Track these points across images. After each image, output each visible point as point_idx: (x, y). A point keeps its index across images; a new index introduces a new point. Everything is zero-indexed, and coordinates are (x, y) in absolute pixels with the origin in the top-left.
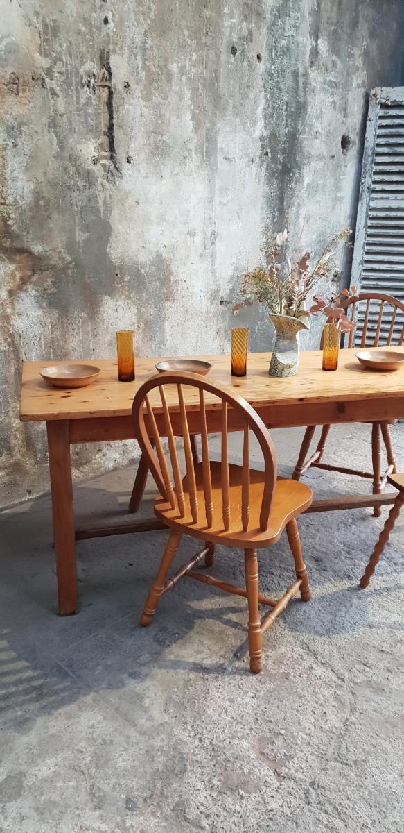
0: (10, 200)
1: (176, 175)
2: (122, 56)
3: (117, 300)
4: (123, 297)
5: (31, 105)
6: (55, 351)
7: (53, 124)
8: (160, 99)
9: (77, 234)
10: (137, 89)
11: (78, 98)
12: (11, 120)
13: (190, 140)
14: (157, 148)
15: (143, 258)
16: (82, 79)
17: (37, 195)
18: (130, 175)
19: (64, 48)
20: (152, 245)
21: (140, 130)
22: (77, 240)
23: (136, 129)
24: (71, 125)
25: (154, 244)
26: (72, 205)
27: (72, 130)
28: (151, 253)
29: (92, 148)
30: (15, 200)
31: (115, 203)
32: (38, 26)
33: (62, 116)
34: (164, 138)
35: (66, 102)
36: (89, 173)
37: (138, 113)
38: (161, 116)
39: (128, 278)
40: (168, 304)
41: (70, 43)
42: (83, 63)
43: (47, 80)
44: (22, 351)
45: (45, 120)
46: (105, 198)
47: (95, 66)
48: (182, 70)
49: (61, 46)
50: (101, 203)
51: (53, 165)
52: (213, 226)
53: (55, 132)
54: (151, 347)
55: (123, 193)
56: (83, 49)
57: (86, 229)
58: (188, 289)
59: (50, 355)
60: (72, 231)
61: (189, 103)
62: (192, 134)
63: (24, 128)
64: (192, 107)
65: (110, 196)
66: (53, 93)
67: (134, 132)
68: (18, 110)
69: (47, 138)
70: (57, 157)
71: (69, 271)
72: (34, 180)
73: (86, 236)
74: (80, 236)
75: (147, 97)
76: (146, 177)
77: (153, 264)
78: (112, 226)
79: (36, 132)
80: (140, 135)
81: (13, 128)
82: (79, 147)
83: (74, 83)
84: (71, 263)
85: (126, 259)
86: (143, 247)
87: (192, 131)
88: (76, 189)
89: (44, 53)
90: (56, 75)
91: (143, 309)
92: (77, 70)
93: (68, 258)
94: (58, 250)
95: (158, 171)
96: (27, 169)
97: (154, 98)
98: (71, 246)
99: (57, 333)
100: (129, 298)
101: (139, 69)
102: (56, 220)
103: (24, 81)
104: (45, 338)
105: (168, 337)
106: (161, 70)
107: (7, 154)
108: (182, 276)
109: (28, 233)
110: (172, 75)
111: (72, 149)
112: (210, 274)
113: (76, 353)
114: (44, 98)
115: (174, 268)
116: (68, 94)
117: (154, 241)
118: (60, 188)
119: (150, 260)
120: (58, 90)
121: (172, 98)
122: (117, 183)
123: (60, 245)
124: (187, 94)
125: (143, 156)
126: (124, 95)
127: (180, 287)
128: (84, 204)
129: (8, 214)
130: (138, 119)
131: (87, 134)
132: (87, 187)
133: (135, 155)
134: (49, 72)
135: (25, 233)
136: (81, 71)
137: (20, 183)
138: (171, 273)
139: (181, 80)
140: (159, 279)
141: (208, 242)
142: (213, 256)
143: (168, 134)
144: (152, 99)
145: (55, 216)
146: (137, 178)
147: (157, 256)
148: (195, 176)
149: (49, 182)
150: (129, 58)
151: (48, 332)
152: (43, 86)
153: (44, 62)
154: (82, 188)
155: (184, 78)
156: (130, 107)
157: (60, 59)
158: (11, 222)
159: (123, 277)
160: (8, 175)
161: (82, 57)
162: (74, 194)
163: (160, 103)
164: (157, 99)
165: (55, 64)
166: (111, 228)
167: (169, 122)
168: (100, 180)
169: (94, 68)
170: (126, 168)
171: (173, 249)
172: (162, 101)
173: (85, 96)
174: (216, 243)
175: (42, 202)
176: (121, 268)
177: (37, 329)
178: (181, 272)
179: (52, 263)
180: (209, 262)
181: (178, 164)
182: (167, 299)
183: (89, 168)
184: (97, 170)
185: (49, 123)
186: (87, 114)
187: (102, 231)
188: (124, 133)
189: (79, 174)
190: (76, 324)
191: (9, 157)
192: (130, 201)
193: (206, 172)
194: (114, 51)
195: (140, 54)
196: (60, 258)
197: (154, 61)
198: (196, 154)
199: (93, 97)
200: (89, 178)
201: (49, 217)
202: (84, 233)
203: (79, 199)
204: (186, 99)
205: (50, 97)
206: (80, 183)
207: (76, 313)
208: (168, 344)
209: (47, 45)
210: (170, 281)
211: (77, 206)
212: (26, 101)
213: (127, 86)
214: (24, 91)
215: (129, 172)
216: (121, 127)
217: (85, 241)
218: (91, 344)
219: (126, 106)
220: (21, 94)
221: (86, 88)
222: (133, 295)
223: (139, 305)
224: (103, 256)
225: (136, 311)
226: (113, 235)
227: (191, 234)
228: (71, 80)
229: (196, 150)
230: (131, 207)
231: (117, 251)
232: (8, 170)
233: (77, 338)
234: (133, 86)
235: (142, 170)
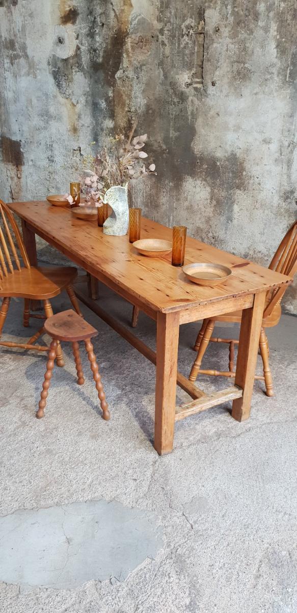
0: (133, 109)
1: (256, 94)
2: (215, 9)
3: (196, 180)
4: (200, 179)
5: (149, 53)
6: (151, 202)
7: (161, 64)
8: (246, 35)
9: (171, 133)
10: (225, 31)
11: (179, 45)
12: (137, 64)
13: (273, 65)
14: (239, 73)
15: (219, 154)
16: (183, 31)
17: (148, 107)
18: (214, 95)
19: (172, 14)
20: (228, 146)
21: (225, 62)
22: (171, 136)
23: (222, 61)
24: (173, 62)
25: (230, 145)
26: (169, 114)
27: (173, 66)
28: (226, 152)
29: (186, 77)
30: (136, 110)
31: (200, 114)
32: (157, 4)
33: (167, 57)
34: (246, 65)
35: (171, 48)
36: (182, 93)
37: (225, 49)
38: (245, 49)
39: (206, 166)
40: (238, 192)
41: (177, 9)
42: (184, 21)
43: (160, 37)
44: (133, 196)
45: (156, 62)
46: (193, 110)
47: (193, 21)
48: (269, 9)
49: (170, 13)
50: (189, 113)
51: (159, 90)
52: (292, 137)
53: (162, 68)
54: (219, 219)
55: (206, 107)
56: (185, 11)
57: (177, 129)
58: (259, 184)
59: (148, 203)
60: (168, 131)
61: (276, 33)
62: (275, 60)
63: (144, 68)
64: (278, 37)
65: (197, 109)
66: (163, 44)
67: (219, 63)
68: (141, 58)
69: (157, 72)
70: (162, 84)
71: (164, 155)
72: (147, 98)
73: (177, 134)
74: (173, 134)
75: (234, 35)
76: (227, 96)
77: (228, 159)
78: (197, 130)
79: (151, 69)
80: (225, 65)
81: (137, 68)
82: (177, 77)
83: (177, 35)
84: (166, 150)
85: (206, 153)
86: (220, 146)
87: (276, 57)
88: (172, 104)
89: (159, 20)
90: (166, 32)
91: (216, 191)
92: (180, 26)
93: (164, 147)
94: (158, 141)
95: (238, 91)
96: (143, 91)
97: (240, 36)
98: (166, 140)
99: (154, 191)
100: (205, 180)
101: (229, 15)
102: (158, 123)
103: (146, 40)
104: (146, 192)
105: (235, 216)
106: (249, 11)
107: (133, 83)
108: (254, 173)
109: (141, 129)
110: (259, 14)
111: (172, 78)
112: (285, 177)
113: (164, 207)
114: (157, 48)
115: (247, 165)
116: (172, 43)
117: (229, 143)
118: (162, 103)
119: (225, 156)
120: (166, 42)
121: (259, 33)
122: (203, 100)
123: (160, 138)
124: (274, 27)
125: (226, 80)
126: (214, 37)
127: (251, 182)
128: (177, 113)
129: (132, 117)
130: (224, 53)
131: (183, 67)
132: (181, 103)
133: (219, 80)
134: (161, 31)
135: (140, 129)
136: (183, 26)
137: (139, 100)
138: (243, 169)
139: (268, 16)
140: (233, 172)
141: (286, 151)
142: (289, 163)
143: (250, 62)
144: (238, 37)
145: (158, 120)
146: (219, 96)
147: (232, 154)
148: (275, 94)
149: (156, 99)
150: (221, 10)
151: (148, 189)
152: (157, 41)
153: (158, 26)
154: (177, 103)
155: (271, 14)
156: (218, 45)
157: (169, 22)
158: (132, 122)
159: (202, 165)
160: (133, 96)
161: (184, 17)
162: (171, 107)
163: (245, 38)
164: (243, 35)
165: (166, 25)
166: (195, 129)
167: (253, 53)
168: (190, 98)
169: (192, 22)
170: (211, 90)
171: (247, 151)
172: (247, 37)
173: (184, 43)
174: (294, 153)
175: (150, 112)
176: (201, 159)
177: (141, 186)
178: (253, 170)
179: (154, 148)
180: (285, 167)
181: (258, 85)
182: (238, 187)
183: (183, 90)
184: (190, 91)
185: (159, 63)
186: (184, 54)
187: (189, 132)
188: (211, 65)
189: (175, 94)
190: (166, 189)
191: (134, 85)
192: (212, 113)
193: (289, 91)
194: (209, 7)
195: (231, 3)
196: (159, 146)
197: (242, 6)
198: (278, 76)
199: (190, 42)
200: (182, 97)
201: (154, 121)
202: (176, 132)
203: (174, 110)
204: (272, 31)
205: (161, 46)
206: (175, 100)
207: (166, 182)
208: (235, 222)
209: (162, 14)
210: (242, 175)
211: (172, 115)
212: (146, 51)
213: (217, 30)
214: (145, 45)
215: (212, 92)
216: (209, 60)
217: (176, 137)
218: (175, 204)
219: (215, 45)
220: (144, 47)
221: (185, 37)
222: (208, 179)
223: (213, 186)
224: (188, 149)
225: (210, 190)
226: (197, 136)
227: (266, 141)
228: (175, 33)
229: (279, 73)
230: (213, 117)
231: (198, 147)
232: (133, 92)
233: (165, 198)
234: (222, 30)
235: (224, 91)
